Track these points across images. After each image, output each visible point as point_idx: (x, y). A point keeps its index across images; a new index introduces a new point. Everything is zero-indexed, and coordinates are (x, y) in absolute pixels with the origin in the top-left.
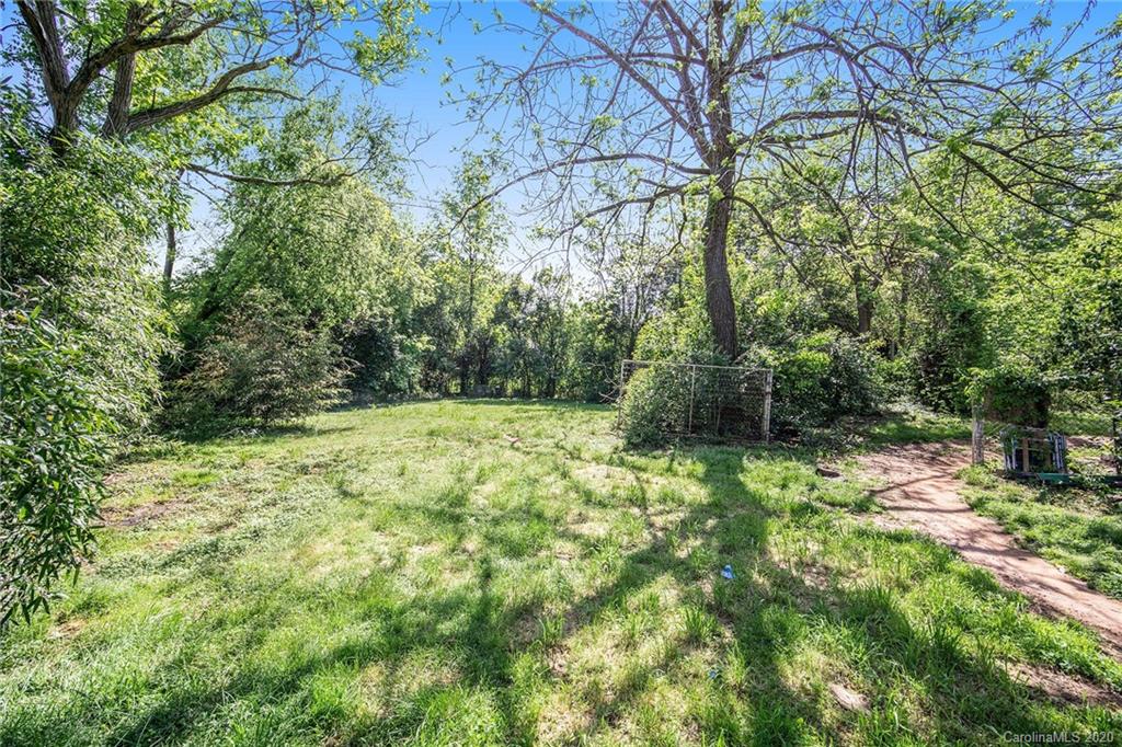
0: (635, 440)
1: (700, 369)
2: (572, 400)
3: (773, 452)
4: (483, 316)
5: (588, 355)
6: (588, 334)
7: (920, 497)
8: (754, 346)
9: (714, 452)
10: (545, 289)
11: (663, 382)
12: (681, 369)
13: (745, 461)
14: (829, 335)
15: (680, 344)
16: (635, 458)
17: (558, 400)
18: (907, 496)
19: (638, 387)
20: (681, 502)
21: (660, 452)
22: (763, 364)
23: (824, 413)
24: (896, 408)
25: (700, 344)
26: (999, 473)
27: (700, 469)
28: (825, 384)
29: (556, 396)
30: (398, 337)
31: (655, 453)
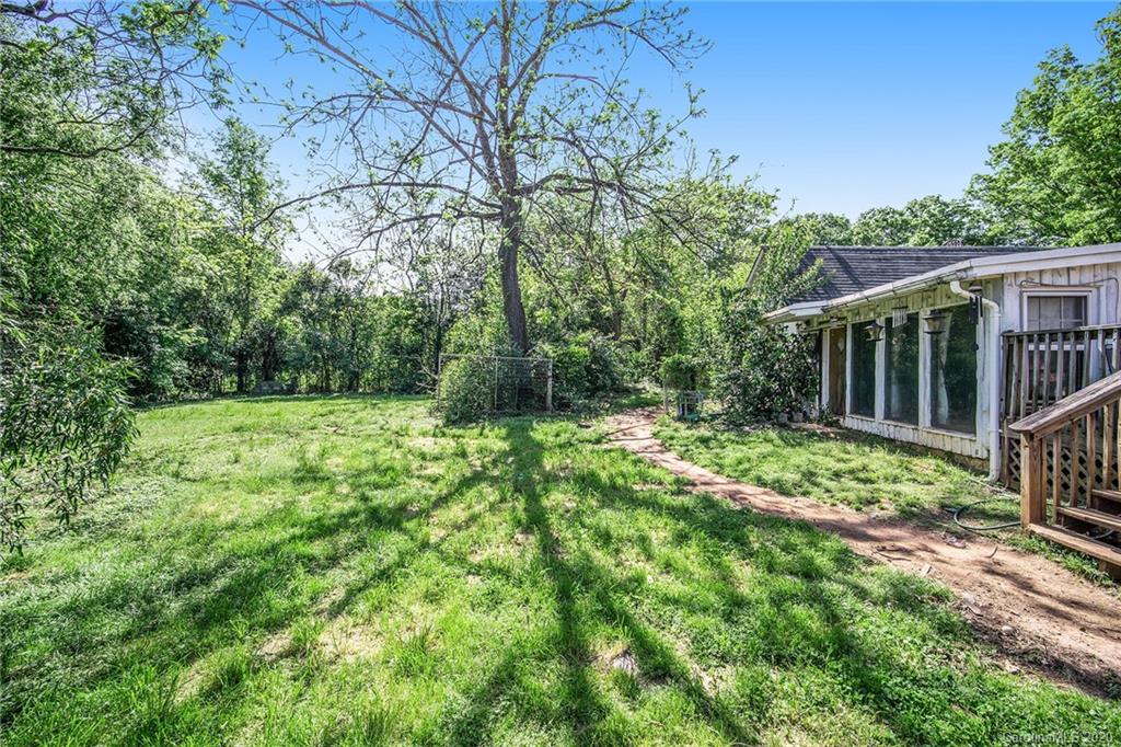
0: (453, 417)
1: (503, 361)
2: (378, 392)
3: (554, 418)
4: (265, 306)
5: (395, 348)
6: (393, 326)
7: (631, 434)
8: (540, 342)
9: (513, 421)
10: (344, 281)
11: (474, 371)
12: (488, 361)
13: (535, 424)
14: (587, 335)
15: (485, 341)
16: (454, 430)
17: (364, 394)
18: (625, 435)
19: (451, 376)
20: (492, 452)
21: (474, 424)
22: (546, 356)
23: (587, 390)
24: (640, 386)
25: (500, 341)
26: (673, 418)
27: (504, 431)
28: (588, 369)
29: (360, 390)
30: (156, 327)
31: (470, 426)
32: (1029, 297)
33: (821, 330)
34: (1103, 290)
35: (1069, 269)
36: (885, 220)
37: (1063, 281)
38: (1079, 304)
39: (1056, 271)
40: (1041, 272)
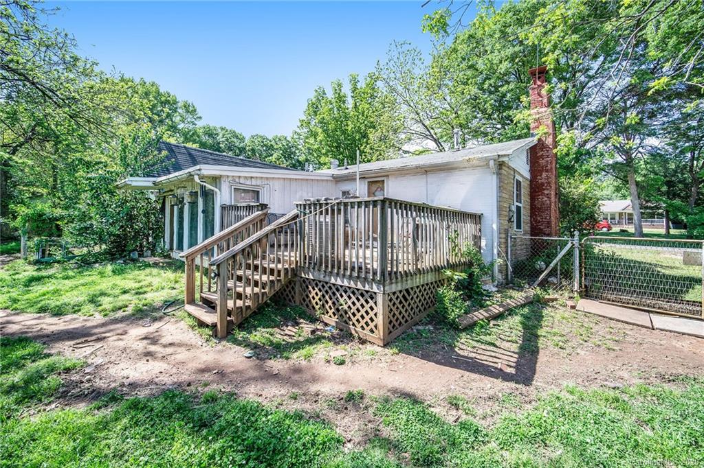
32: (235, 189)
33: (165, 197)
34: (265, 189)
35: (252, 177)
36: (263, 142)
37: (248, 182)
38: (257, 194)
39: (246, 178)
40: (239, 177)
